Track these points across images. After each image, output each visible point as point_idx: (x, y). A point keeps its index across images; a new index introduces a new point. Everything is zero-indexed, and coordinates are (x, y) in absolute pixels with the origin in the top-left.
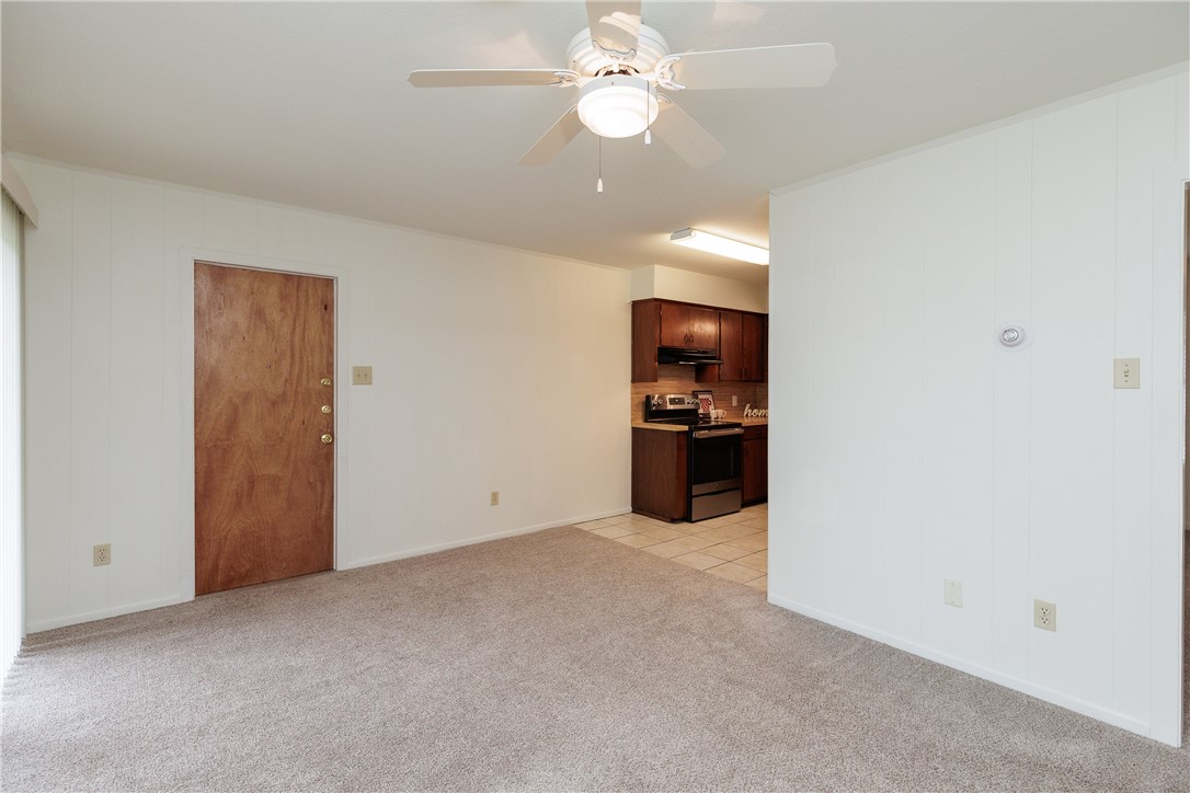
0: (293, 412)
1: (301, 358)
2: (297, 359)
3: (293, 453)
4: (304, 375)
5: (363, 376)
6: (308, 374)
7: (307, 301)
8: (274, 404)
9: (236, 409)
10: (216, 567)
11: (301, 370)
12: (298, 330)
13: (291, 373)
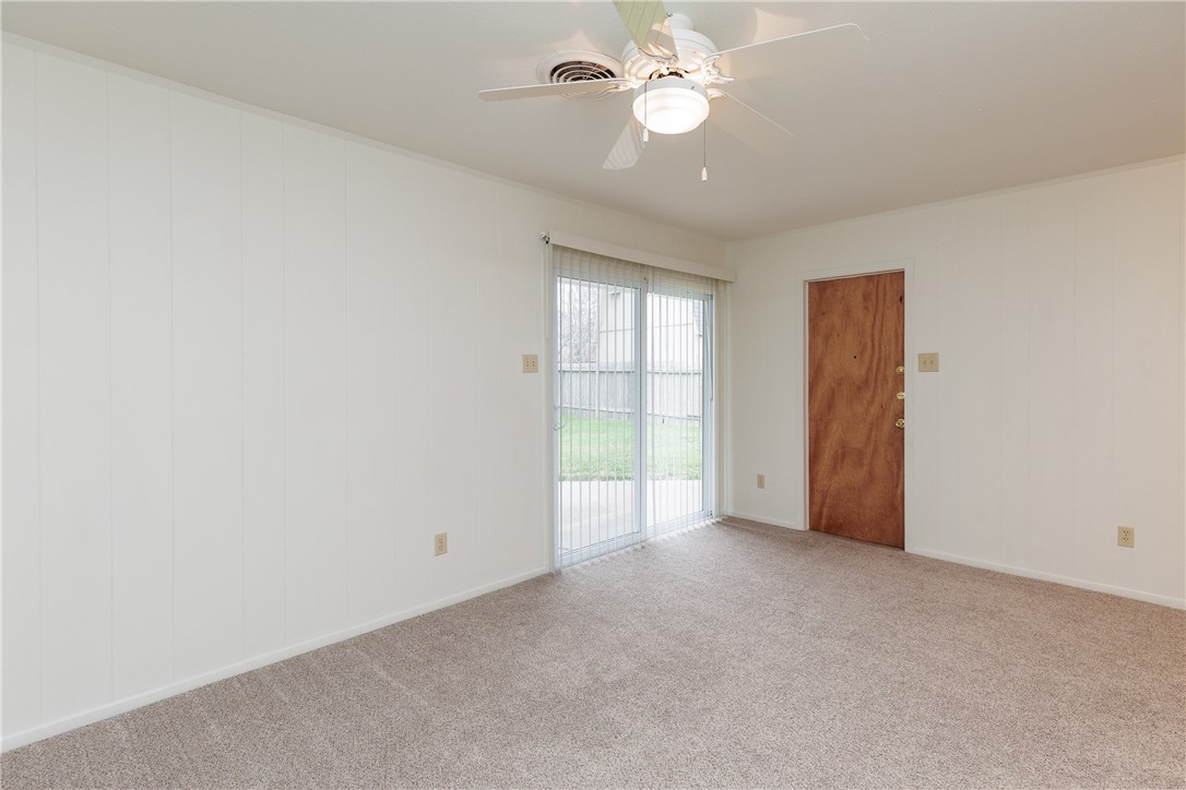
0: (873, 397)
1: (880, 348)
2: (877, 349)
3: (873, 433)
4: (883, 361)
5: (929, 363)
6: (885, 363)
7: (885, 295)
8: (859, 389)
9: (833, 392)
10: (820, 514)
11: (880, 359)
12: (878, 323)
13: (871, 363)
